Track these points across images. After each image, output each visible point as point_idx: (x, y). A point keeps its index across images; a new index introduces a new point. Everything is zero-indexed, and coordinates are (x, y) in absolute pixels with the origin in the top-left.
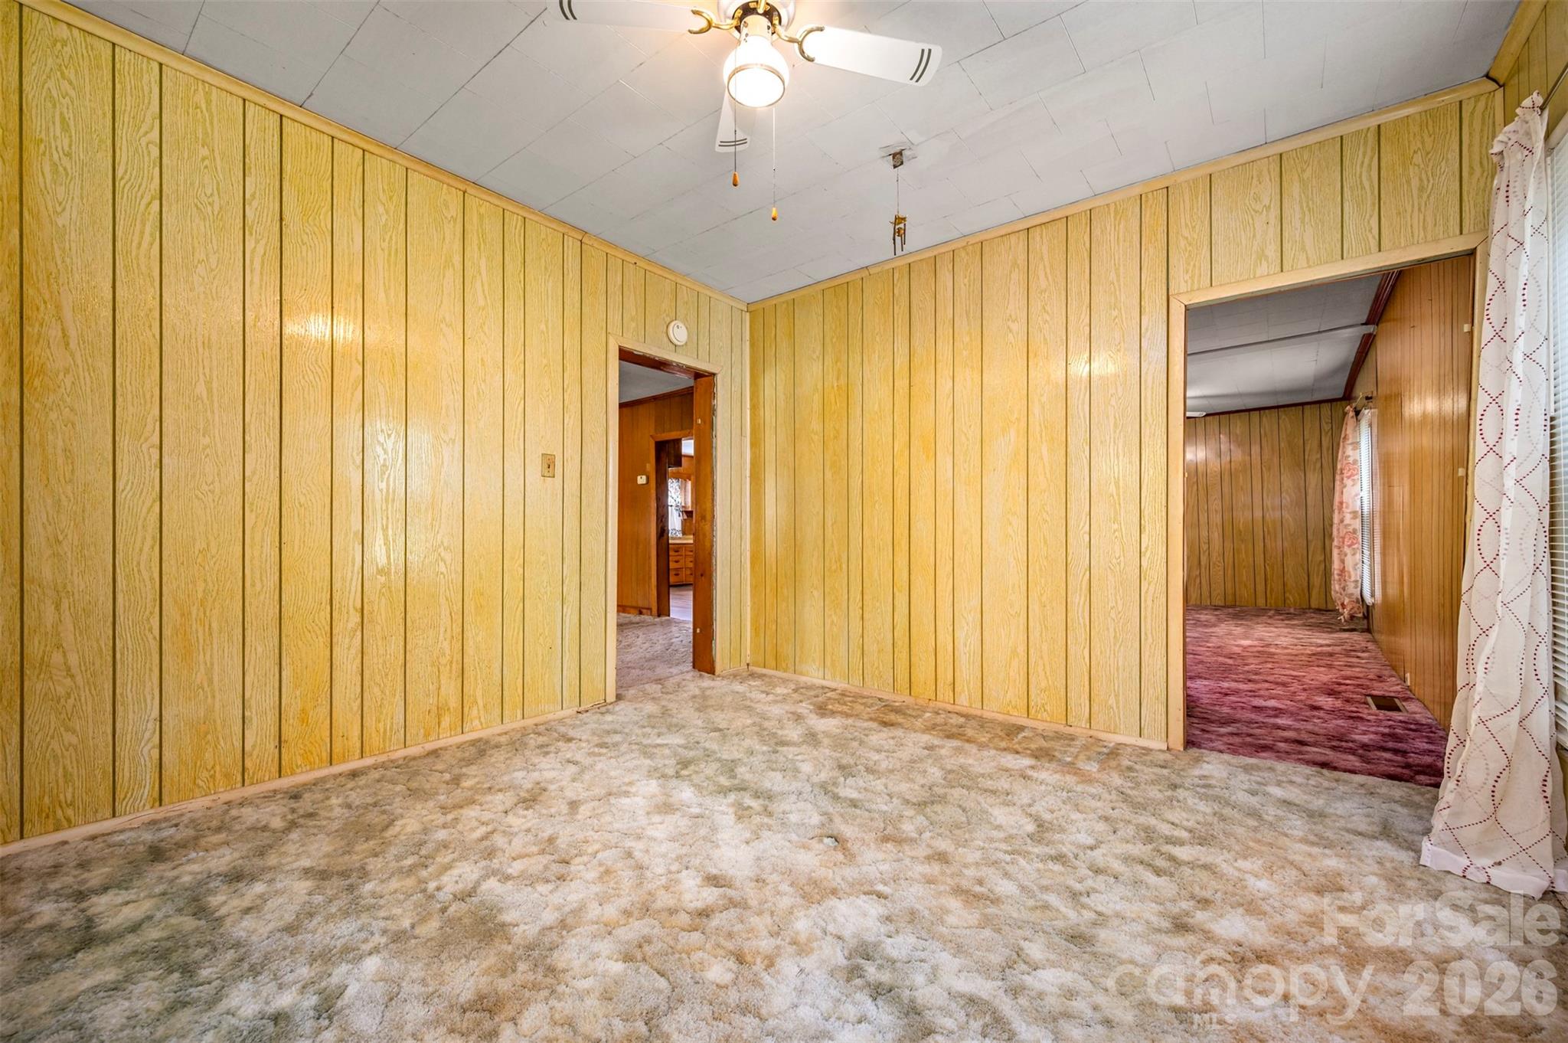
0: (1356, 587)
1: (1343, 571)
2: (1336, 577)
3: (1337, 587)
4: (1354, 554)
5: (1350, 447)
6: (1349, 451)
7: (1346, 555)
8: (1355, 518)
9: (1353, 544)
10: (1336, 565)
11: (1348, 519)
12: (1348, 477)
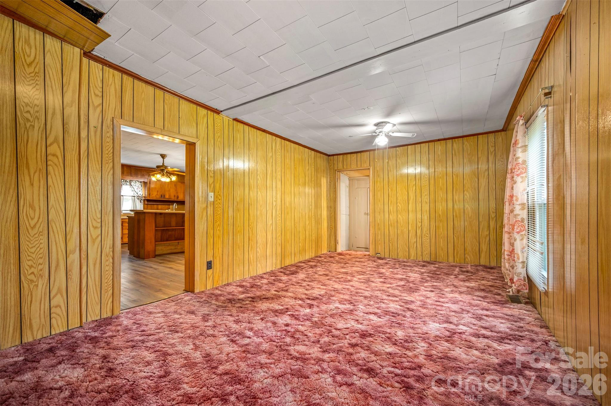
0: (523, 267)
1: (512, 252)
2: (506, 257)
3: (507, 265)
4: (522, 239)
5: (520, 150)
6: (519, 154)
7: (515, 240)
8: (523, 209)
9: (522, 231)
10: (506, 247)
11: (517, 209)
12: (518, 175)
